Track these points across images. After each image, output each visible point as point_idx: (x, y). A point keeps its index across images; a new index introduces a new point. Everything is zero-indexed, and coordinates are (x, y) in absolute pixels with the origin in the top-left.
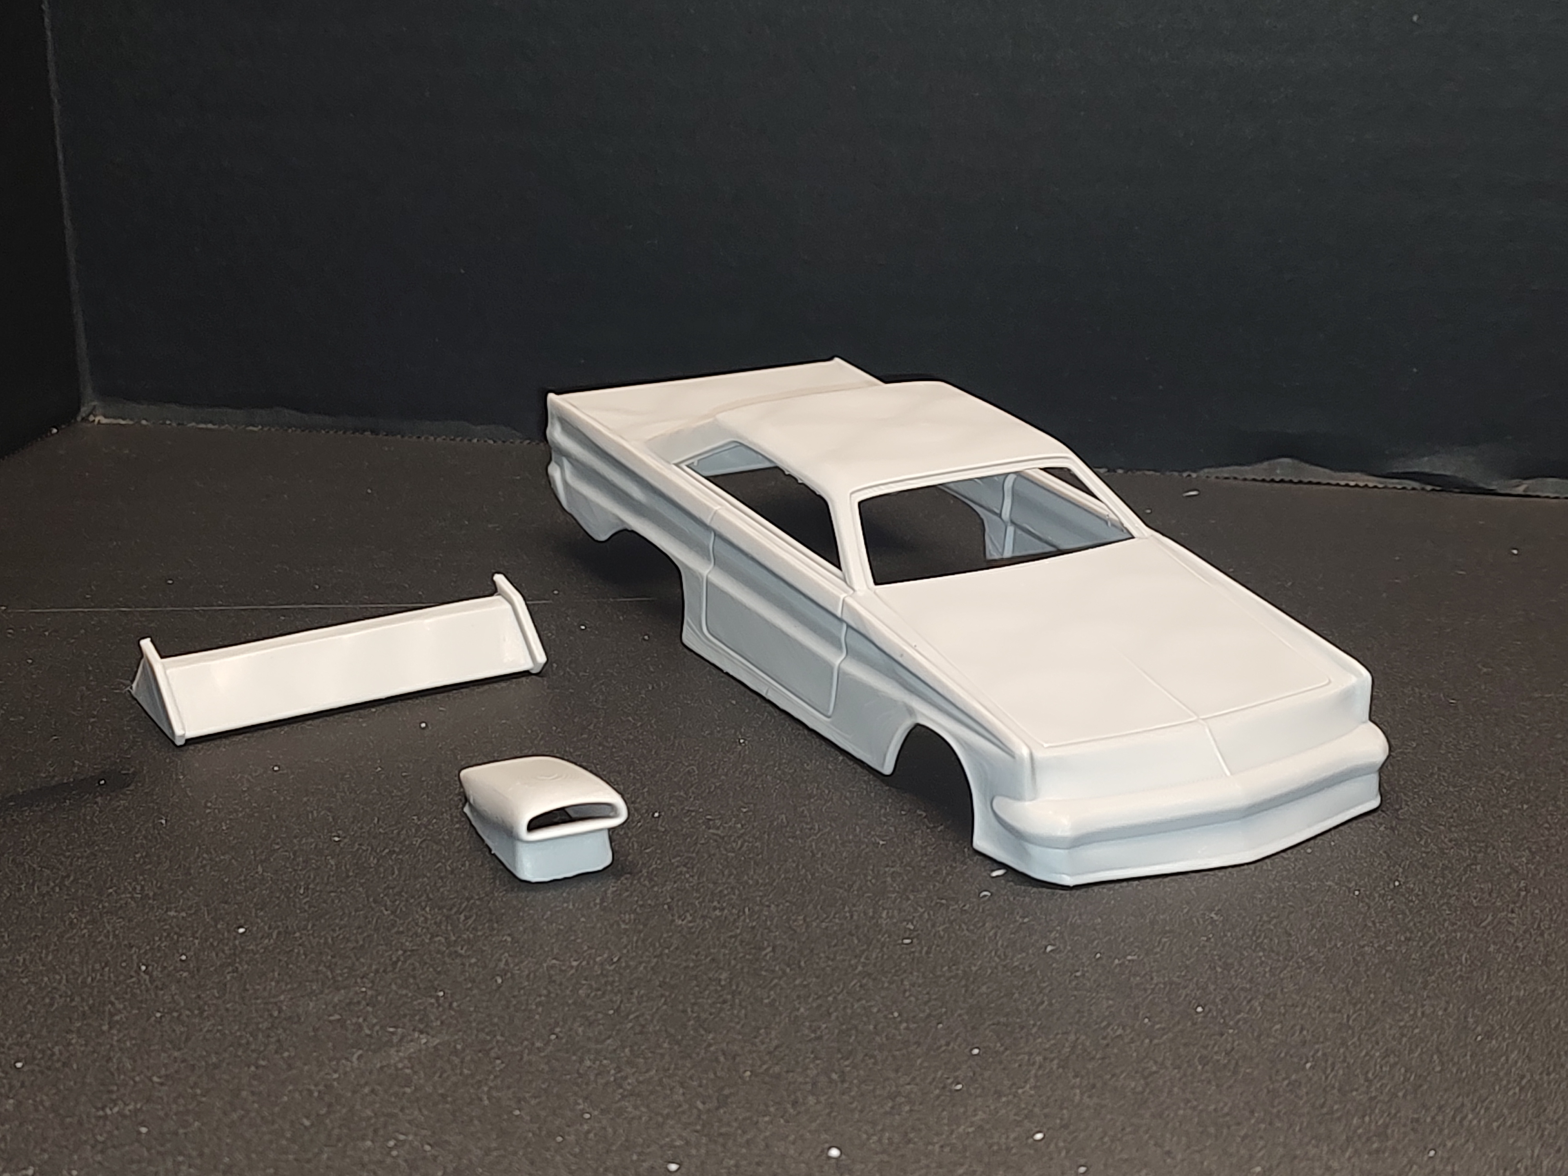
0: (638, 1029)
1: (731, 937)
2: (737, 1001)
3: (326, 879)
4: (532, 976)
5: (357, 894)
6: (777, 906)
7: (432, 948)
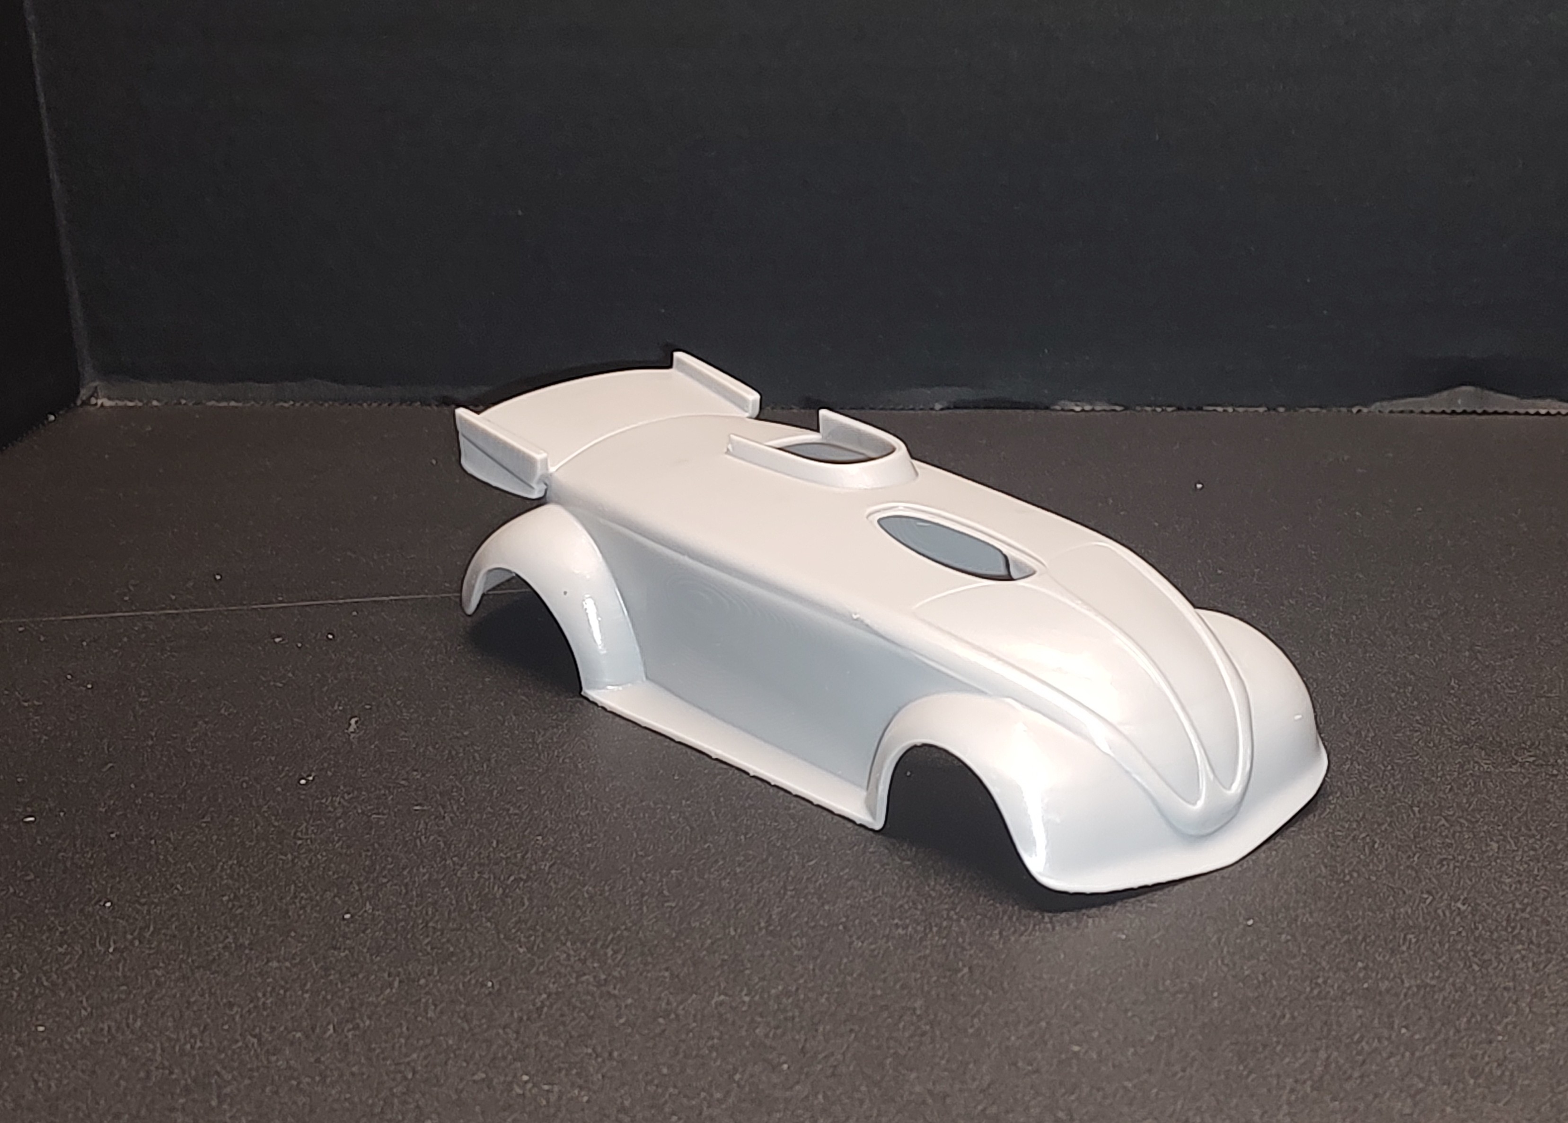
0: (829, 1071)
1: (919, 958)
2: (938, 1033)
3: (446, 914)
4: (699, 1016)
5: (485, 931)
6: (967, 919)
7: (580, 988)
